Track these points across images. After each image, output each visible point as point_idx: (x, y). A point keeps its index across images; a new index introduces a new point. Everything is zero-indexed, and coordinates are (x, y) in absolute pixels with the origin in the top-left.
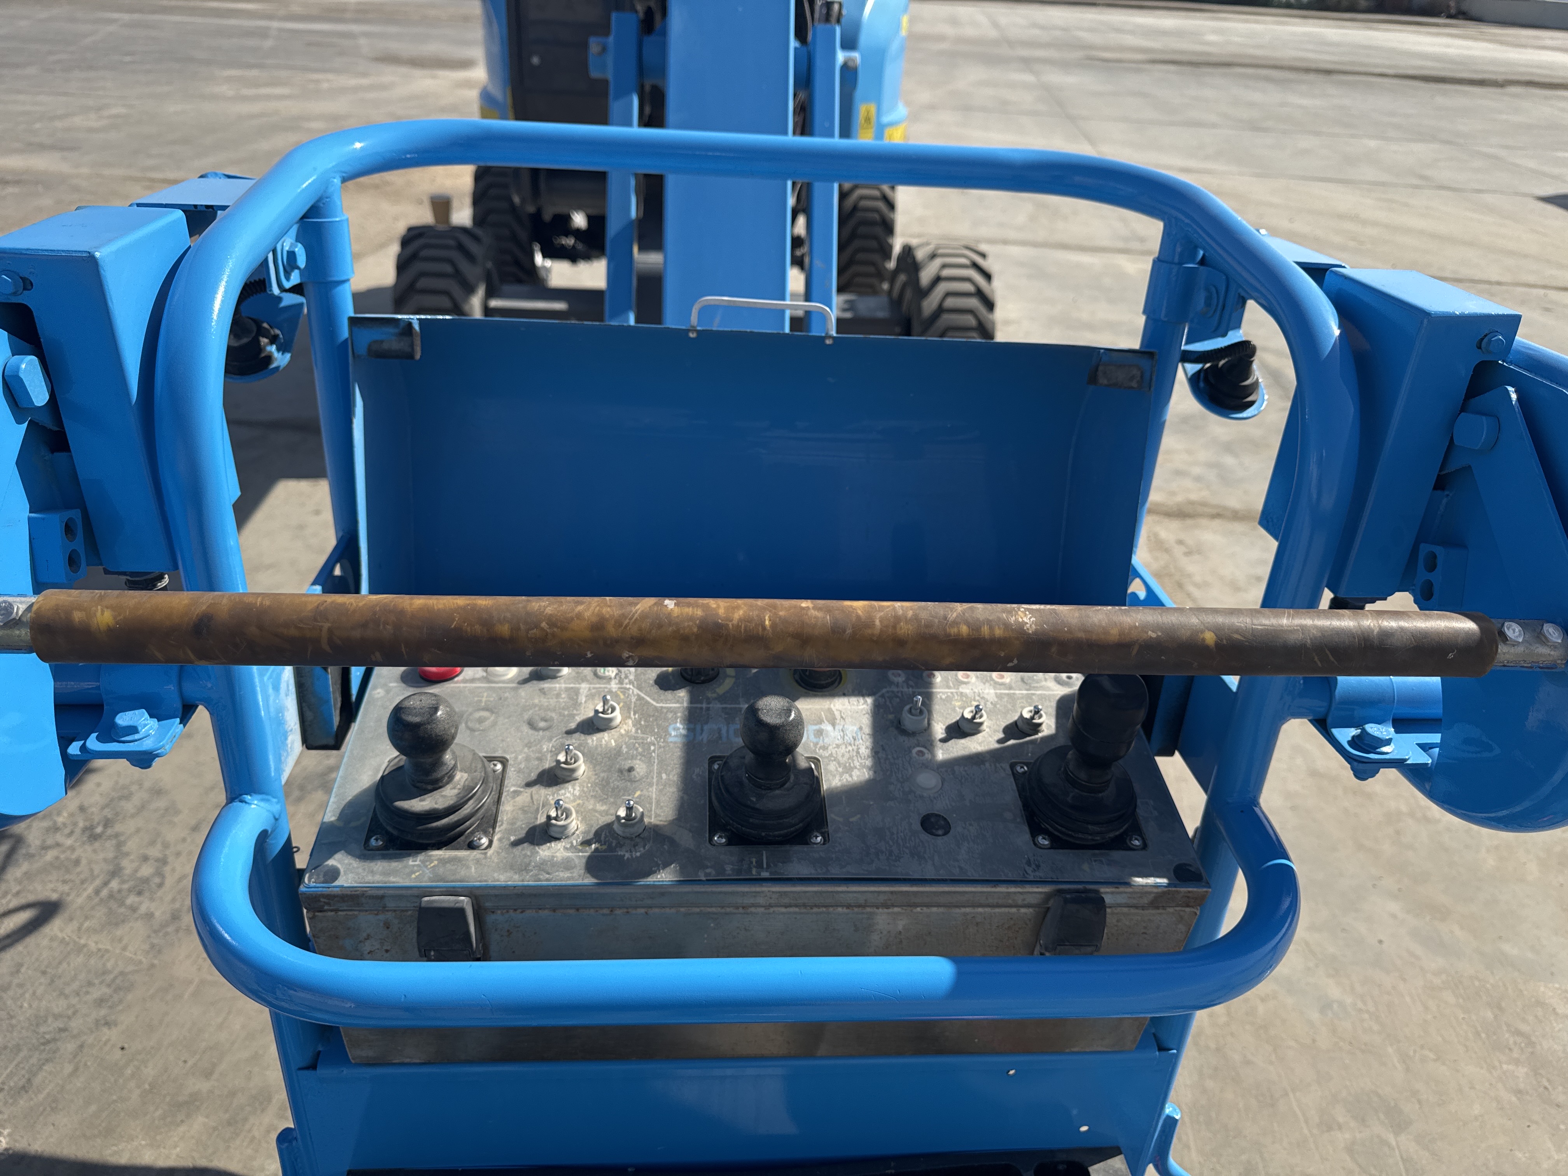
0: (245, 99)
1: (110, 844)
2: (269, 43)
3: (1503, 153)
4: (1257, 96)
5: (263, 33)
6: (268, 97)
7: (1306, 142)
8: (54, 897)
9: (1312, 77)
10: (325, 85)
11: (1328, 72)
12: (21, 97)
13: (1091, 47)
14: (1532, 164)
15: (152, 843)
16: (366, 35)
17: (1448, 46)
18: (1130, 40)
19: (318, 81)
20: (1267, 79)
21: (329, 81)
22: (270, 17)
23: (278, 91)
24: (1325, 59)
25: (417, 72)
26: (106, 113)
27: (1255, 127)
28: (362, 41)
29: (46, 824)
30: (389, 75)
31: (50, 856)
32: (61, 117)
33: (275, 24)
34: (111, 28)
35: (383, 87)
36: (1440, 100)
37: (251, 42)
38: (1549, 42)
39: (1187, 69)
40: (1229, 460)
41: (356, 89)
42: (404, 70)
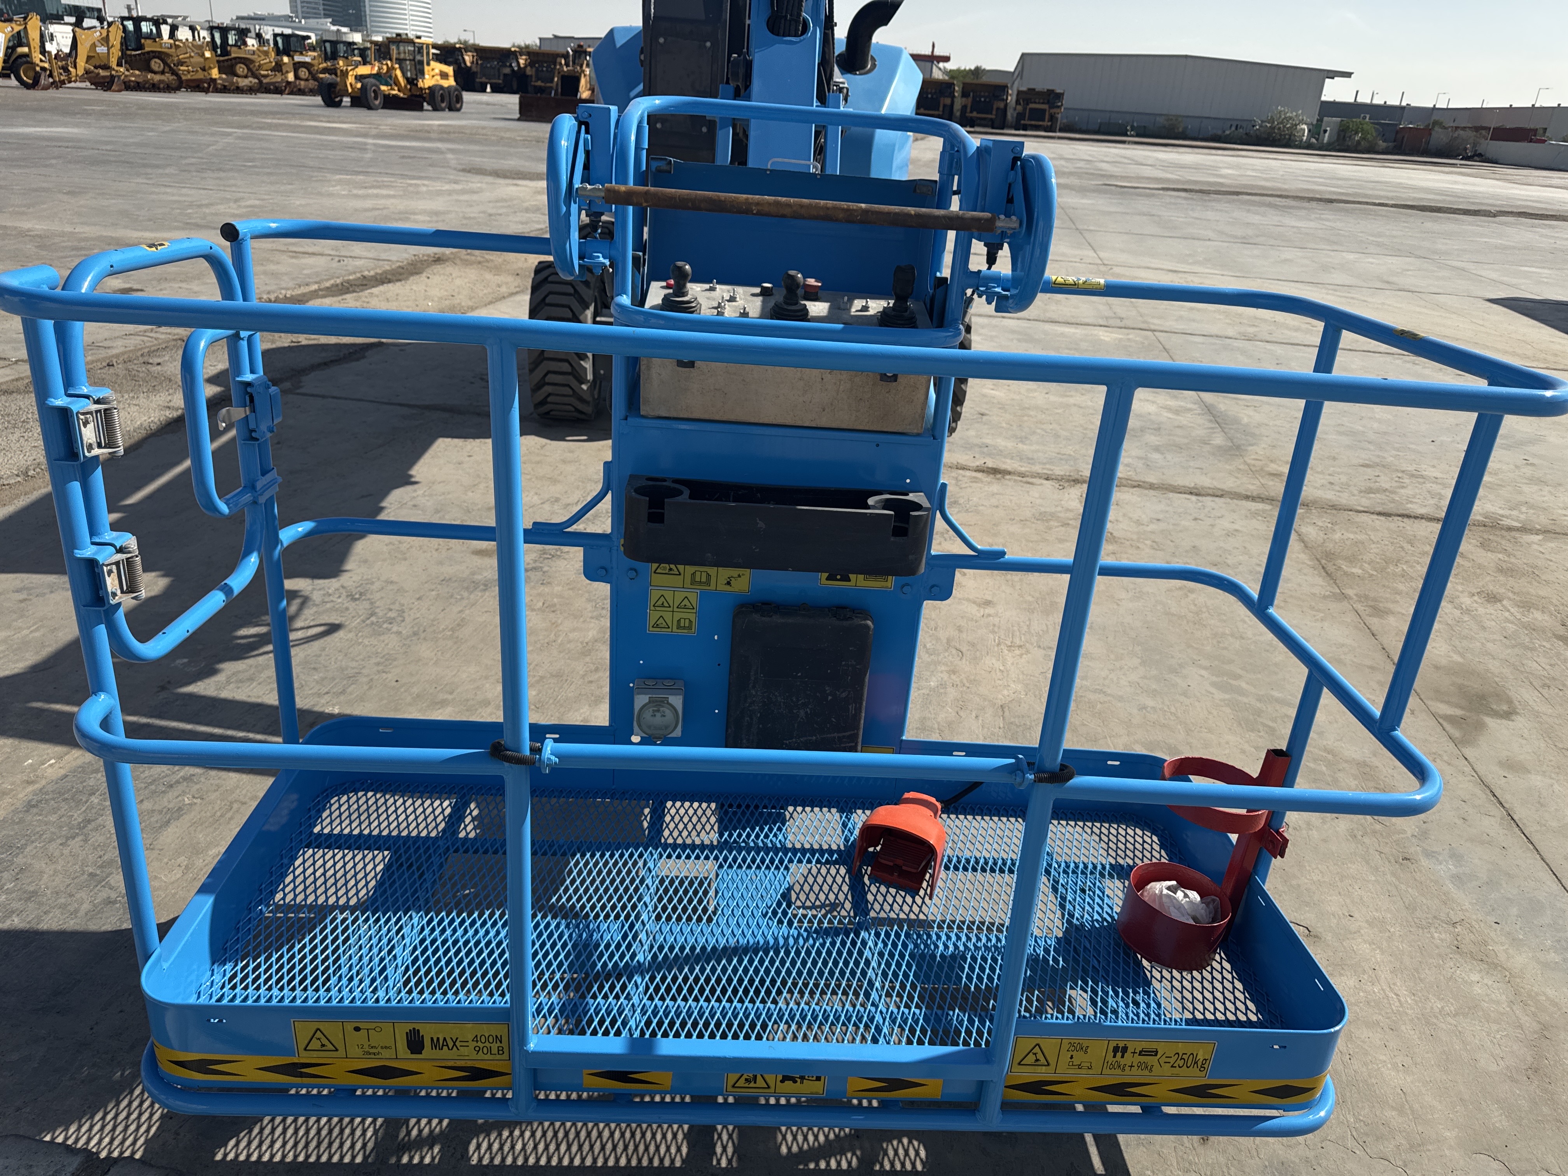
0: (356, 196)
1: (366, 604)
2: (369, 155)
3: (1470, 266)
4: (1256, 219)
5: (363, 148)
6: (377, 196)
7: (1289, 254)
8: (337, 622)
9: (1314, 204)
10: (424, 189)
11: (1331, 201)
12: (169, 190)
13: (1111, 176)
14: (1494, 275)
15: (394, 603)
16: (452, 151)
17: (1456, 182)
18: (1148, 172)
19: (417, 185)
20: (1270, 205)
21: (426, 185)
22: (365, 135)
23: (384, 192)
24: (1328, 190)
25: (502, 181)
26: (243, 204)
27: (1245, 241)
28: (450, 156)
29: (322, 592)
30: (476, 182)
31: (328, 606)
32: (207, 206)
33: (370, 141)
34: (229, 140)
35: (473, 192)
36: (1429, 225)
37: (354, 154)
38: (1555, 182)
39: (1195, 196)
40: (1156, 456)
41: (450, 193)
42: (490, 179)
